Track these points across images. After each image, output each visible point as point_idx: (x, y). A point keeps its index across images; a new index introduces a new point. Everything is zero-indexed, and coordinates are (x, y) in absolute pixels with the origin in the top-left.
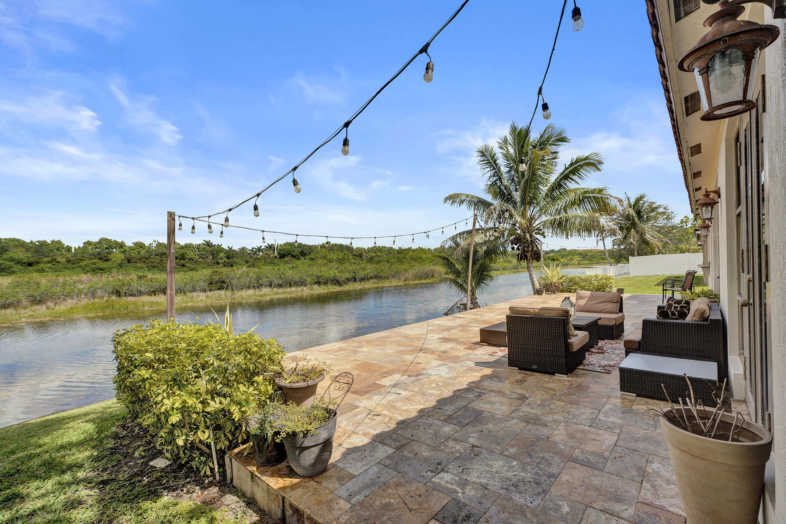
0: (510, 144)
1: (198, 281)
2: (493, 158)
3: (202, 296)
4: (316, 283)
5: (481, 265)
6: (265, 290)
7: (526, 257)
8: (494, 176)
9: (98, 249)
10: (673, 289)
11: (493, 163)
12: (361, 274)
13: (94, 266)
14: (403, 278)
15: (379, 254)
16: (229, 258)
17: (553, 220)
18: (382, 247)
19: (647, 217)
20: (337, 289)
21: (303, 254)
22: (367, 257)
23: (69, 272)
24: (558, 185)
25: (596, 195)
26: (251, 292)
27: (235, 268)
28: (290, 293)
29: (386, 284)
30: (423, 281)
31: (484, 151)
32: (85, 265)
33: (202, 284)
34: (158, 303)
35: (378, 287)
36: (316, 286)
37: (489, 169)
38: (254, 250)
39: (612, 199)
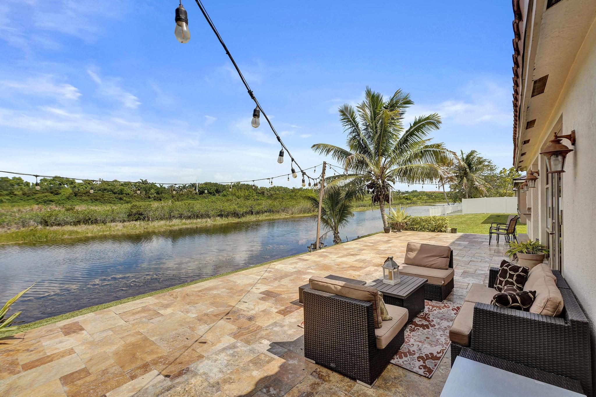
0: (367, 107)
1: (118, 213)
2: (352, 116)
3: (120, 226)
4: (219, 216)
5: (342, 205)
6: (175, 221)
7: (379, 199)
8: (353, 132)
9: (52, 184)
10: (498, 232)
11: (352, 121)
12: (257, 208)
13: (46, 198)
14: (290, 212)
15: (278, 192)
16: (159, 194)
17: (401, 169)
18: (280, 187)
19: (476, 168)
20: (236, 220)
21: (218, 191)
22: (267, 194)
23: (23, 203)
24: (405, 140)
25: (435, 149)
26: (162, 222)
27: (162, 202)
28: (196, 223)
29: (276, 216)
30: (306, 215)
31: (344, 111)
32: (38, 198)
33: (121, 216)
34: (77, 232)
35: (270, 220)
36: (218, 218)
37: (349, 126)
38: (181, 187)
39: (447, 152)
